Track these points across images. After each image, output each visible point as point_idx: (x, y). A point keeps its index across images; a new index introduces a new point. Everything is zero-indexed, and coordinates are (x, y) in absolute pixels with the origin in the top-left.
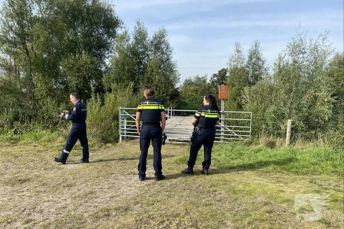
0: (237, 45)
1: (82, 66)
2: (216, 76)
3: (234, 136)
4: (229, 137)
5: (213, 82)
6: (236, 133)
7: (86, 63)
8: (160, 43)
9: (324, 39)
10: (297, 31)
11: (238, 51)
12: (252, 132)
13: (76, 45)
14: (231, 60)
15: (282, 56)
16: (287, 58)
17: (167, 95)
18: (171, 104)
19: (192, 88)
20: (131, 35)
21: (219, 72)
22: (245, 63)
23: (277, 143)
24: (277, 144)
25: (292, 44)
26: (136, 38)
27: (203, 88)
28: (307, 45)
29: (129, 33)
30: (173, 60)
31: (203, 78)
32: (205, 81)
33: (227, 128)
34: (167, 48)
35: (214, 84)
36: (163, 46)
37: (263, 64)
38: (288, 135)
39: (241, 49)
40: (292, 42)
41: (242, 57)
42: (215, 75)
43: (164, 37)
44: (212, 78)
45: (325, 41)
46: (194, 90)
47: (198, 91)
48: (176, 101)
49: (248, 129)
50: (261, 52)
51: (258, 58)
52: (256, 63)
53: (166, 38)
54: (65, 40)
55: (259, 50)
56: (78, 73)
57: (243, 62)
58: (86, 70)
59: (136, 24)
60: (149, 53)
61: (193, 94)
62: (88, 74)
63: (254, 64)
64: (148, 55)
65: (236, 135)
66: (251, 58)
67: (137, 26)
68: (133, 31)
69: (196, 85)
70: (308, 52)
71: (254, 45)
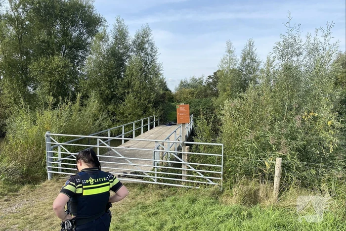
0: (229, 44)
1: (55, 70)
2: (212, 78)
3: (200, 178)
4: (193, 179)
5: (208, 84)
6: (203, 173)
7: (58, 66)
8: (143, 43)
9: (326, 36)
10: (287, 25)
11: (230, 52)
12: (224, 173)
13: (49, 46)
14: (222, 62)
15: (272, 59)
16: (277, 61)
17: (149, 102)
18: (154, 113)
19: (187, 90)
20: (110, 34)
21: (214, 73)
22: (238, 65)
23: (260, 192)
24: (261, 194)
25: (282, 43)
26: (116, 38)
27: (199, 90)
28: (302, 44)
29: (108, 31)
30: (158, 62)
31: (199, 79)
32: (201, 82)
33: (189, 166)
34: (152, 48)
35: (210, 86)
36: (146, 46)
37: (258, 65)
38: (277, 180)
39: (233, 49)
40: (281, 40)
41: (234, 58)
42: (210, 77)
43: (148, 36)
44: (207, 80)
45: (328, 38)
46: (190, 93)
47: (193, 93)
48: (161, 108)
49: (219, 169)
50: (255, 52)
51: (252, 59)
52: (250, 65)
53: (150, 38)
54: (36, 40)
55: (254, 49)
56: (50, 77)
57: (235, 64)
58: (59, 74)
59: (116, 22)
60: (132, 53)
61: (188, 96)
62: (62, 78)
63: (248, 66)
64: (129, 56)
65: (202, 176)
66: (244, 59)
67: (117, 24)
68: (112, 29)
69: (193, 87)
70: (305, 53)
71: (248, 44)
